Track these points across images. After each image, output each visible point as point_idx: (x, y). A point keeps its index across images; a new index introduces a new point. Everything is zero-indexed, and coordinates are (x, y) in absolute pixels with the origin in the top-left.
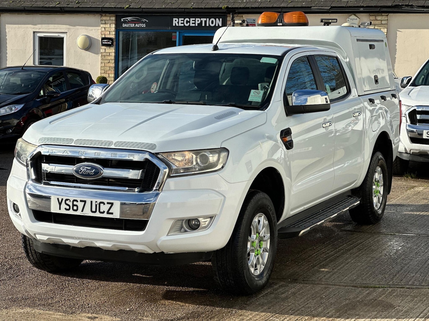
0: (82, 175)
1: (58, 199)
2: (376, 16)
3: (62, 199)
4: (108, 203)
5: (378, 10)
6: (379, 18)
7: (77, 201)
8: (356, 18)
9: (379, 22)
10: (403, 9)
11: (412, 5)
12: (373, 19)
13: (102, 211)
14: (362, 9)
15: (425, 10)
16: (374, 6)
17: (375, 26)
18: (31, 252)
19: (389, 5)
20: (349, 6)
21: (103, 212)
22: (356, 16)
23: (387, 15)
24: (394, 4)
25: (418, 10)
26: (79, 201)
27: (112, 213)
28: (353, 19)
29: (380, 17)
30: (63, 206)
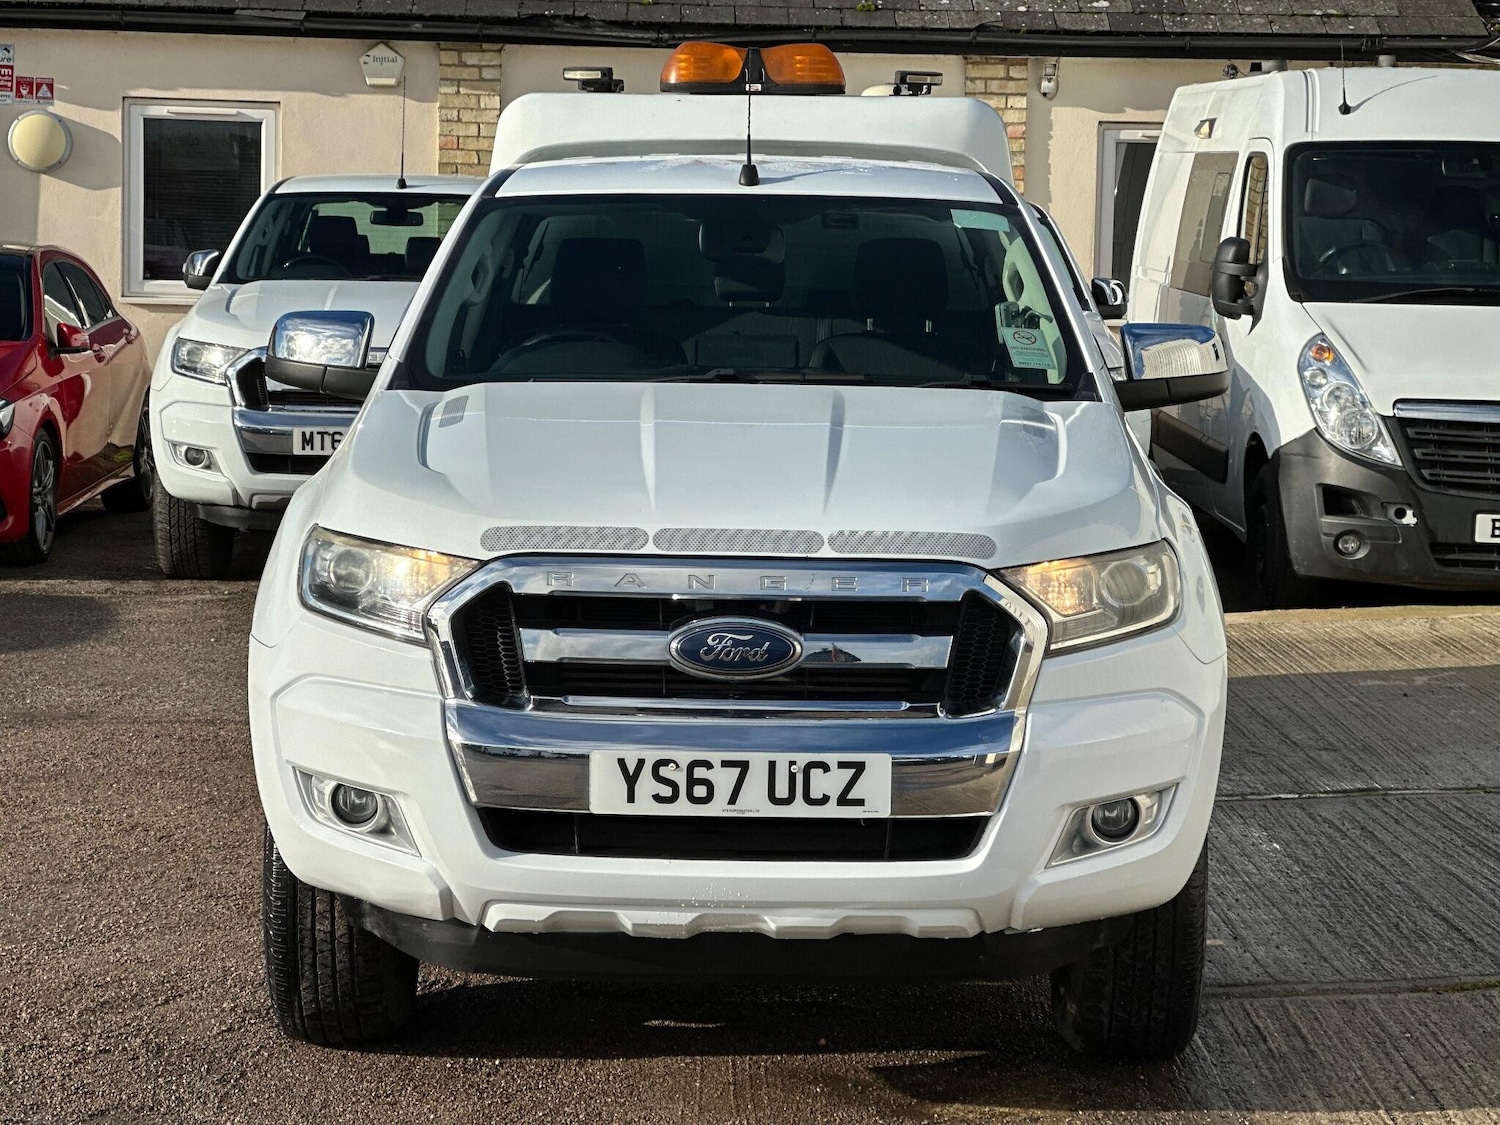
0: (717, 664)
1: (622, 762)
2: (460, 52)
3: (641, 763)
4: (842, 765)
5: (475, 31)
6: (472, 58)
7: (708, 765)
8: (392, 55)
9: (473, 73)
10: (556, 29)
11: (586, 18)
12: (450, 63)
13: (815, 794)
14: (417, 27)
15: (631, 36)
16: (460, 16)
17: (458, 86)
18: (315, 973)
19: (509, 15)
20: (373, 14)
21: (825, 799)
22: (391, 48)
23: (500, 51)
24: (526, 11)
25: (609, 34)
26: (717, 764)
27: (860, 802)
28: (382, 60)
29: (474, 54)
30: (646, 785)
